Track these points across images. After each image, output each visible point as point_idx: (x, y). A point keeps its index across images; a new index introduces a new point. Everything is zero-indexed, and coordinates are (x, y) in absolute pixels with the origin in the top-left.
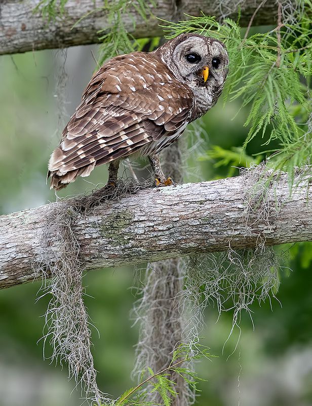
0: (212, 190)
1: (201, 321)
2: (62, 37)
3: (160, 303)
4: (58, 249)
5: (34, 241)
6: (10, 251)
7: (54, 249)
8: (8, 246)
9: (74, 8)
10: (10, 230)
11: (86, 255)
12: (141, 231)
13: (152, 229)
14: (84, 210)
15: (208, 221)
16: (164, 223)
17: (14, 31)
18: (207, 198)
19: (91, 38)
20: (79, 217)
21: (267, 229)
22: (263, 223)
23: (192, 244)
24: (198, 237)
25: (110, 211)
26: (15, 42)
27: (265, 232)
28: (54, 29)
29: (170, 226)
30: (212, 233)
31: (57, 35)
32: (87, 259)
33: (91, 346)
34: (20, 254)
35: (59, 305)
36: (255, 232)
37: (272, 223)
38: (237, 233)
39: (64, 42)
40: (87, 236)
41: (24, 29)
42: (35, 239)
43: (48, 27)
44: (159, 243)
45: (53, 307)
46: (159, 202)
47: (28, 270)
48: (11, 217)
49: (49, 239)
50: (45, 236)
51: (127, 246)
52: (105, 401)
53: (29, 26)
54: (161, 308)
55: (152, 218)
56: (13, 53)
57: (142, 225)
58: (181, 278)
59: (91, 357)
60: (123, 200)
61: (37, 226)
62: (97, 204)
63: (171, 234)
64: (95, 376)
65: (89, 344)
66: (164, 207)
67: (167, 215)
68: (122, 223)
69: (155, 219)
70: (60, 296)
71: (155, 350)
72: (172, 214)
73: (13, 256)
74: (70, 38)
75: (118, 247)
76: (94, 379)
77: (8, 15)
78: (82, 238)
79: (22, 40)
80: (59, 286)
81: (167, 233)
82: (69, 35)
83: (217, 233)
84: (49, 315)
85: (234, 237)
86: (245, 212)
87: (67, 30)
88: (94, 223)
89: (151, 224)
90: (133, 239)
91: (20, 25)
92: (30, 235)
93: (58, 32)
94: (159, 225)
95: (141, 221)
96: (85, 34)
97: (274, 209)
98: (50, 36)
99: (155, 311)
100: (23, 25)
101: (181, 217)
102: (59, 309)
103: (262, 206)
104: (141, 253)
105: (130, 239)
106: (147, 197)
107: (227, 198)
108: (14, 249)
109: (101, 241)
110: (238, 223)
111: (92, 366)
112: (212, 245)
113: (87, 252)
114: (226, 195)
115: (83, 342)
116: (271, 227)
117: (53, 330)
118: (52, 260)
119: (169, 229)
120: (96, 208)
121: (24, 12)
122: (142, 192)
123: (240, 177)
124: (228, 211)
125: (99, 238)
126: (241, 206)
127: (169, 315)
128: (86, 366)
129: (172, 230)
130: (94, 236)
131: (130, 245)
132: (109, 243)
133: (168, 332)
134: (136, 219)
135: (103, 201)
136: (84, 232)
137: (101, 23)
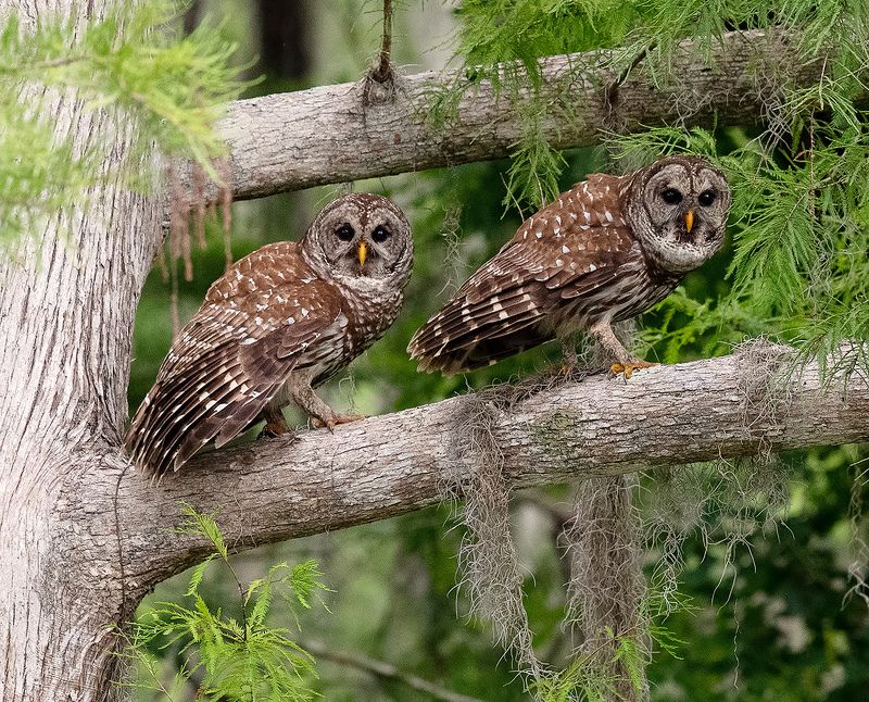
0: (691, 376)
1: (679, 560)
2: (452, 151)
3: (600, 524)
4: (473, 462)
5: (437, 449)
6: (403, 464)
7: (466, 461)
8: (400, 457)
9: (467, 110)
10: (403, 435)
11: (514, 469)
12: (592, 435)
13: (607, 431)
14: (509, 405)
15: (687, 420)
16: (624, 423)
17: (385, 145)
18: (686, 387)
19: (491, 151)
20: (502, 415)
21: (773, 431)
22: (767, 421)
23: (665, 452)
24: (674, 442)
25: (546, 407)
26: (386, 160)
27: (771, 434)
28: (439, 140)
29: (633, 427)
30: (693, 436)
31: (444, 148)
32: (514, 474)
33: (524, 598)
34: (418, 469)
35: (476, 540)
36: (755, 434)
37: (780, 422)
38: (729, 435)
39: (453, 158)
40: (514, 443)
41: (398, 141)
42: (439, 448)
43: (431, 138)
44: (617, 451)
45: (469, 543)
46: (615, 393)
47: (429, 491)
48: (403, 417)
49: (459, 447)
50: (454, 443)
51: (571, 455)
52: (546, 674)
53: (405, 137)
54: (600, 530)
55: (607, 416)
56: (384, 175)
57: (593, 427)
58: (628, 488)
59: (525, 613)
60: (565, 392)
61: (441, 428)
62: (528, 397)
63: (634, 438)
64: (530, 640)
65: (521, 595)
66: (624, 400)
67: (629, 412)
68: (565, 423)
69: (612, 417)
70: (478, 529)
71: (596, 590)
72: (635, 411)
73: (408, 471)
74: (463, 153)
75: (559, 458)
76: (530, 644)
77: (376, 123)
78: (507, 445)
79: (394, 158)
80: (475, 513)
81: (629, 436)
82: (460, 148)
83: (700, 436)
84: (464, 556)
85: (727, 441)
86: (742, 406)
87: (458, 141)
88: (524, 424)
89: (606, 425)
90: (579, 446)
91: (393, 137)
92: (431, 442)
93: (446, 146)
94: (617, 425)
95: (591, 421)
96: (483, 146)
97: (782, 401)
98: (434, 150)
99: (593, 534)
100: (397, 135)
101: (648, 414)
102: (477, 546)
103: (765, 398)
104: (591, 465)
105: (575, 446)
106: (599, 386)
107: (715, 387)
108: (409, 462)
109: (534, 449)
110: (731, 422)
111: (526, 625)
112: (693, 453)
113: (514, 465)
114: (711, 382)
115: (513, 591)
116: (778, 427)
117: (469, 576)
118: (463, 477)
119: (632, 431)
120: (525, 402)
121: (397, 118)
122: (591, 379)
123: (732, 357)
124: (716, 405)
125: (531, 445)
126: (734, 398)
127: (612, 540)
128: (517, 625)
129: (636, 433)
130: (524, 442)
131: (576, 455)
132: (546, 451)
133: (612, 565)
134: (584, 418)
135: (535, 392)
136: (509, 436)
137: (505, 130)
